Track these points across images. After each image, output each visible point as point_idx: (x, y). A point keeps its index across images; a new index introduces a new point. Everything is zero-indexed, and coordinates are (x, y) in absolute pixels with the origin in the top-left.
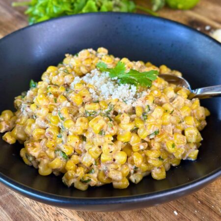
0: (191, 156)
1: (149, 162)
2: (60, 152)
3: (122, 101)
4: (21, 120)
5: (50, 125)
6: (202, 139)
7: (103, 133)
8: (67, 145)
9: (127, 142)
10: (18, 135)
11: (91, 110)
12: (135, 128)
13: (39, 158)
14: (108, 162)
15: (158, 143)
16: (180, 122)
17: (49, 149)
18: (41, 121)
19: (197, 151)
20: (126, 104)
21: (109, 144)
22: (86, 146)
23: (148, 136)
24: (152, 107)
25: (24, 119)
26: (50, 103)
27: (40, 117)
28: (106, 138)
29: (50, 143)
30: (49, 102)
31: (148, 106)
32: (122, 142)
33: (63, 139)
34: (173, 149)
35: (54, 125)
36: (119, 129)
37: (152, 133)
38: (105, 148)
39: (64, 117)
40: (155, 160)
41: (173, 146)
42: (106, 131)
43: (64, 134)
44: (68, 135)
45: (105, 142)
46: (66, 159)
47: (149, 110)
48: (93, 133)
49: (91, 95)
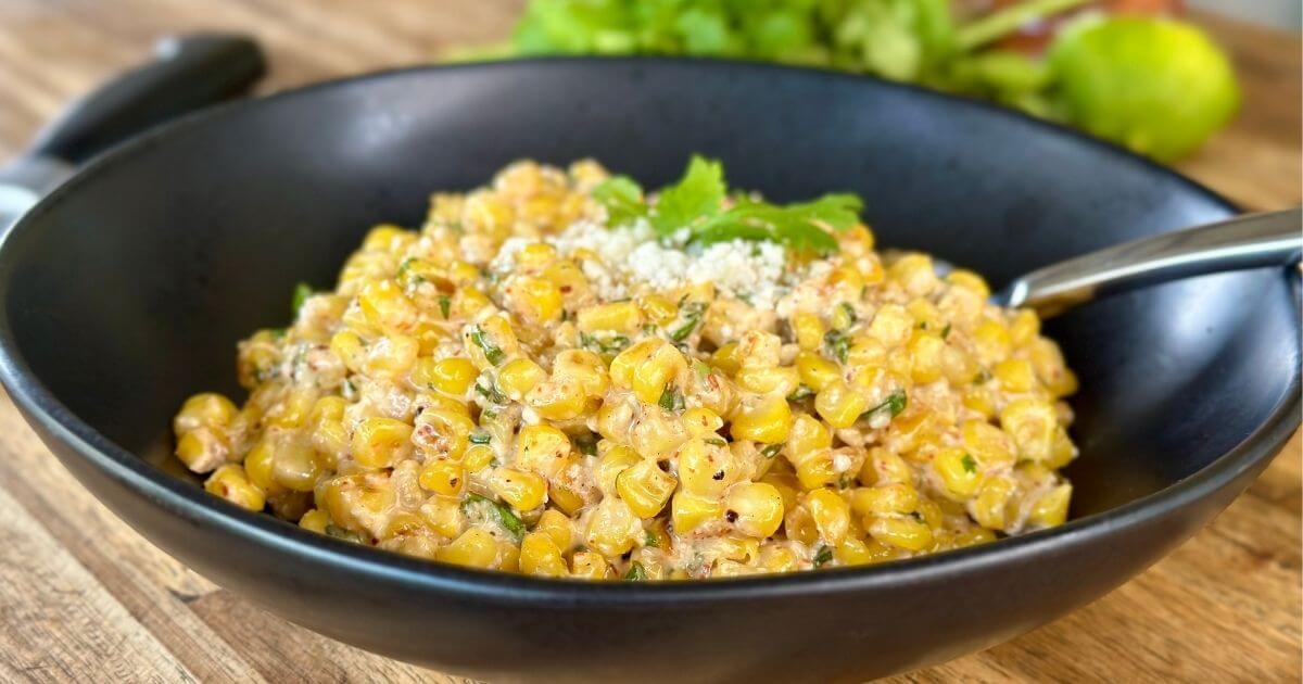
0: (1042, 511)
1: (875, 530)
2: (485, 504)
3: (731, 295)
4: (288, 408)
5: (434, 398)
6: (1074, 452)
7: (677, 405)
8: (515, 470)
9: (777, 447)
10: (278, 464)
11: (607, 329)
12: (802, 391)
13: (389, 536)
14: (706, 526)
15: (900, 461)
16: (979, 380)
17: (433, 499)
18: (386, 390)
19: (1066, 490)
20: (751, 306)
21: (707, 442)
22: (602, 470)
23: (864, 417)
24: (862, 310)
25: (300, 402)
26: (423, 318)
27: (380, 374)
28: (694, 423)
29: (440, 471)
30: (418, 314)
31: (847, 307)
32: (757, 444)
33: (498, 447)
34: (970, 475)
35: (449, 395)
36: (740, 395)
37: (879, 401)
38: (690, 462)
39: (502, 347)
40: (899, 520)
41: (969, 464)
42: (689, 394)
43: (499, 429)
44: (516, 430)
45: (690, 436)
46: (515, 532)
47: (854, 319)
48: (631, 406)
49: (594, 288)
